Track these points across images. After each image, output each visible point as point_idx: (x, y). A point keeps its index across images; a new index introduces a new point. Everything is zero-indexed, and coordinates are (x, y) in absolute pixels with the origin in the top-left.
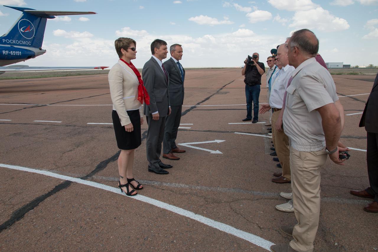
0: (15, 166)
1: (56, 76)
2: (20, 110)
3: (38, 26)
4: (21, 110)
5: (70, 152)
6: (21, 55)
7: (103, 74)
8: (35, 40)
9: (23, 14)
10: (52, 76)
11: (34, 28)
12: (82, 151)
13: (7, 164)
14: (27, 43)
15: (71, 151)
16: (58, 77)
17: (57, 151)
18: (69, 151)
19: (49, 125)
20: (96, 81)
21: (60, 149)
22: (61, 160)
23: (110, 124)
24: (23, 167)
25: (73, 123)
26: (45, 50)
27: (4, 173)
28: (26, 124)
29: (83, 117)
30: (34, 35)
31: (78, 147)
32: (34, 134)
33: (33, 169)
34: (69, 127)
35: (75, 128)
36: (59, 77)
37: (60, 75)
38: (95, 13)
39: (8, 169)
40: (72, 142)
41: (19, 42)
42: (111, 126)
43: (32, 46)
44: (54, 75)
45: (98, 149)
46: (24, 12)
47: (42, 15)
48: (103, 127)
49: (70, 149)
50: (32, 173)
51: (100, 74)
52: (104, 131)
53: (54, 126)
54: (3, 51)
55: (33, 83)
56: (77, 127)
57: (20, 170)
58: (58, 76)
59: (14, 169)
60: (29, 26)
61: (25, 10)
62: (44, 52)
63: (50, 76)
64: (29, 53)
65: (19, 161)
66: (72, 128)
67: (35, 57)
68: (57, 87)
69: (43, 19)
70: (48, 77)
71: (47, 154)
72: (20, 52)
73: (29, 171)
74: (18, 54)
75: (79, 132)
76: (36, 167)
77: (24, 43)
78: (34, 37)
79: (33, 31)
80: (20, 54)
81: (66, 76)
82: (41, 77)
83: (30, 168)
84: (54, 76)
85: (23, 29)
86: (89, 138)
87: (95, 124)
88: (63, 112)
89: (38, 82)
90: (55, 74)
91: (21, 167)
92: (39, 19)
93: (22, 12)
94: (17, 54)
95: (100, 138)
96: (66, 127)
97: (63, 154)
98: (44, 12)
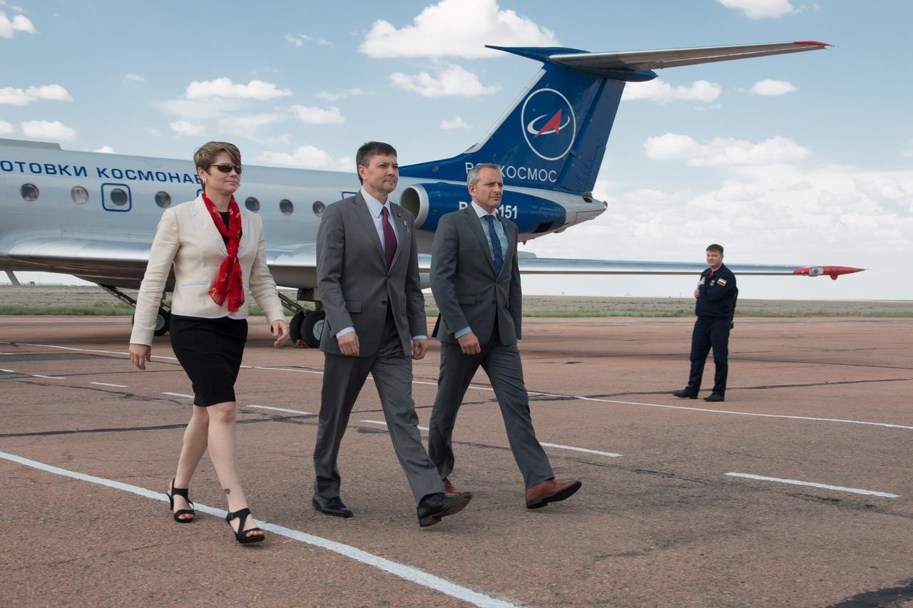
0: (405, 567)
1: (636, 313)
2: (477, 403)
3: (590, 113)
4: (482, 403)
5: (626, 560)
6: (515, 217)
7: (838, 315)
8: (573, 165)
9: (544, 72)
10: (622, 313)
11: (574, 120)
12: (681, 563)
13: (382, 555)
14: (543, 175)
15: (634, 554)
16: (642, 316)
17: (576, 545)
18: (623, 554)
19: (567, 459)
20: (800, 337)
21: (588, 543)
22: (584, 578)
23: (832, 487)
24: (431, 576)
25: (666, 464)
26: (606, 203)
27: (361, 583)
28: (485, 446)
29: (714, 450)
30: (572, 147)
31: (665, 547)
32: (504, 479)
33: (467, 587)
34: (645, 476)
35: (670, 483)
36: (649, 316)
37: (653, 311)
38: (821, 46)
39: (380, 571)
40: (646, 528)
41: (517, 172)
42: (836, 497)
43: (560, 186)
44: (630, 310)
45: (754, 569)
46: (549, 65)
47: (609, 69)
48: (796, 493)
49: (631, 550)
50: (457, 599)
51: (820, 314)
52: (799, 510)
53: (587, 465)
54: (461, 203)
55: (545, 331)
56: (677, 481)
57: (419, 581)
58: (645, 313)
59: (397, 576)
60: (561, 111)
61: (551, 57)
62: (601, 209)
63: (611, 312)
64: (545, 213)
65: (424, 554)
66: (657, 479)
67: (564, 229)
68: (630, 347)
69: (609, 83)
70: (604, 316)
71: (531, 549)
72: (515, 209)
73: (448, 592)
74: (508, 214)
75: (684, 498)
76: (479, 583)
77: (533, 174)
78: (570, 154)
79: (568, 130)
80: (513, 213)
81: (676, 316)
82: (580, 314)
83: (456, 584)
84: (630, 312)
85: (535, 127)
86: (723, 523)
87: (761, 481)
88: (634, 424)
89: (562, 328)
90: (633, 306)
91: (425, 575)
92: (595, 86)
93: (542, 64)
94: (505, 213)
95: (777, 532)
96: (635, 473)
97: (597, 559)
98: (617, 56)
